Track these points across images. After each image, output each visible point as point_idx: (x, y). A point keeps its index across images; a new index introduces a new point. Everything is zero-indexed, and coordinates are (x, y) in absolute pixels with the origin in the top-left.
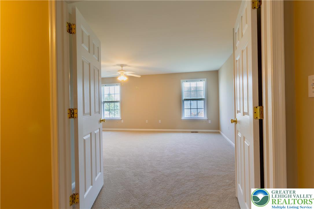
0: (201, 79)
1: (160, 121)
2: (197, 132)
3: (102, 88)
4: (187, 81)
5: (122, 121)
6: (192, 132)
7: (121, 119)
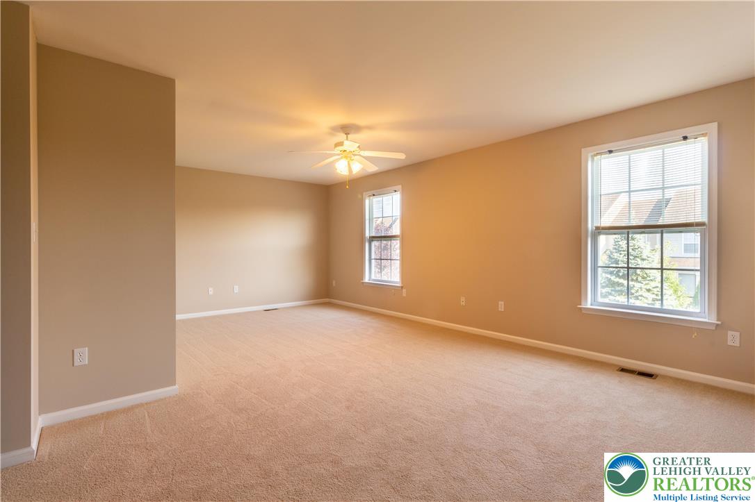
0: (685, 132)
1: (501, 306)
2: (649, 375)
3: (367, 202)
4: (611, 152)
5: (404, 290)
6: (623, 370)
7: (402, 287)
